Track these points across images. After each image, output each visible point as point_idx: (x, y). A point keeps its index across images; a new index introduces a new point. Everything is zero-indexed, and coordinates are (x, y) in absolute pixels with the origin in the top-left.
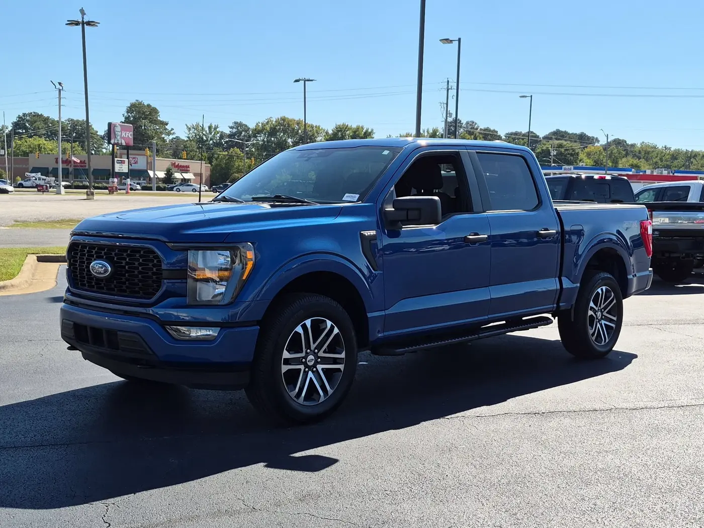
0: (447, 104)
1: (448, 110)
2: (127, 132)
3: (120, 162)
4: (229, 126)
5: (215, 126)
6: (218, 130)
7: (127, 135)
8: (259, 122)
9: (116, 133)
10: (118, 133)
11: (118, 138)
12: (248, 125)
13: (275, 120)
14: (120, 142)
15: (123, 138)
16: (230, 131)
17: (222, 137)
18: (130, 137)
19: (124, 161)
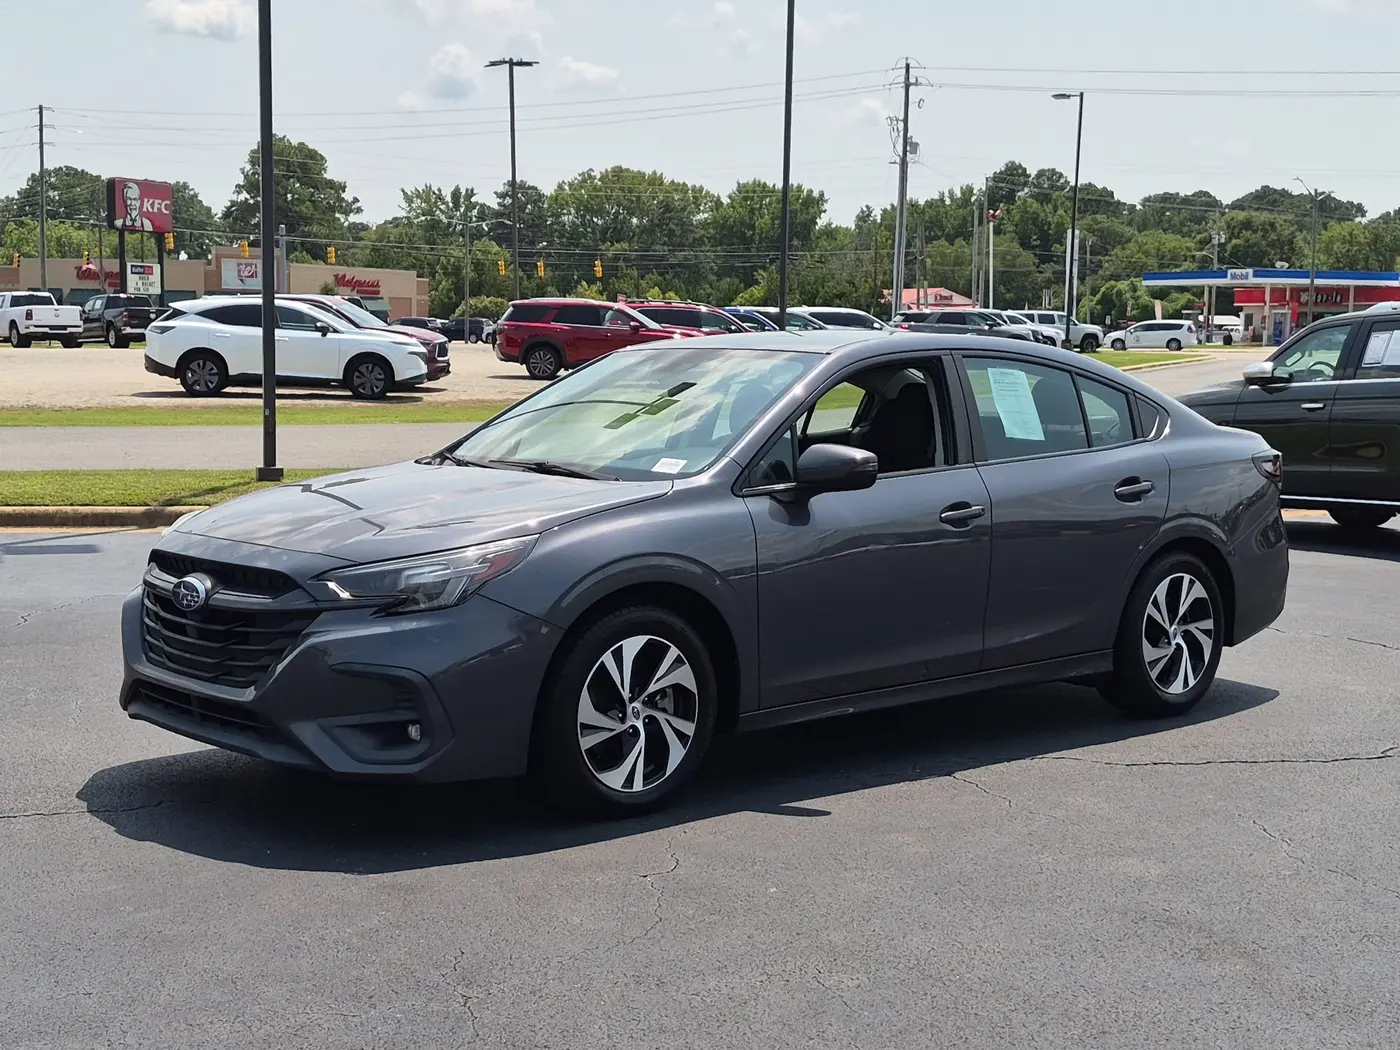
0: (906, 121)
1: (909, 135)
2: (157, 201)
3: (142, 270)
4: (496, 193)
5: (467, 190)
6: (473, 200)
7: (156, 206)
8: (563, 182)
9: (129, 202)
10: (134, 202)
11: (134, 214)
12: (539, 188)
13: (598, 176)
14: (138, 224)
15: (148, 215)
16: (499, 204)
17: (481, 217)
18: (164, 211)
19: (152, 267)
